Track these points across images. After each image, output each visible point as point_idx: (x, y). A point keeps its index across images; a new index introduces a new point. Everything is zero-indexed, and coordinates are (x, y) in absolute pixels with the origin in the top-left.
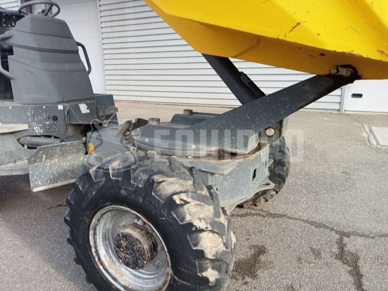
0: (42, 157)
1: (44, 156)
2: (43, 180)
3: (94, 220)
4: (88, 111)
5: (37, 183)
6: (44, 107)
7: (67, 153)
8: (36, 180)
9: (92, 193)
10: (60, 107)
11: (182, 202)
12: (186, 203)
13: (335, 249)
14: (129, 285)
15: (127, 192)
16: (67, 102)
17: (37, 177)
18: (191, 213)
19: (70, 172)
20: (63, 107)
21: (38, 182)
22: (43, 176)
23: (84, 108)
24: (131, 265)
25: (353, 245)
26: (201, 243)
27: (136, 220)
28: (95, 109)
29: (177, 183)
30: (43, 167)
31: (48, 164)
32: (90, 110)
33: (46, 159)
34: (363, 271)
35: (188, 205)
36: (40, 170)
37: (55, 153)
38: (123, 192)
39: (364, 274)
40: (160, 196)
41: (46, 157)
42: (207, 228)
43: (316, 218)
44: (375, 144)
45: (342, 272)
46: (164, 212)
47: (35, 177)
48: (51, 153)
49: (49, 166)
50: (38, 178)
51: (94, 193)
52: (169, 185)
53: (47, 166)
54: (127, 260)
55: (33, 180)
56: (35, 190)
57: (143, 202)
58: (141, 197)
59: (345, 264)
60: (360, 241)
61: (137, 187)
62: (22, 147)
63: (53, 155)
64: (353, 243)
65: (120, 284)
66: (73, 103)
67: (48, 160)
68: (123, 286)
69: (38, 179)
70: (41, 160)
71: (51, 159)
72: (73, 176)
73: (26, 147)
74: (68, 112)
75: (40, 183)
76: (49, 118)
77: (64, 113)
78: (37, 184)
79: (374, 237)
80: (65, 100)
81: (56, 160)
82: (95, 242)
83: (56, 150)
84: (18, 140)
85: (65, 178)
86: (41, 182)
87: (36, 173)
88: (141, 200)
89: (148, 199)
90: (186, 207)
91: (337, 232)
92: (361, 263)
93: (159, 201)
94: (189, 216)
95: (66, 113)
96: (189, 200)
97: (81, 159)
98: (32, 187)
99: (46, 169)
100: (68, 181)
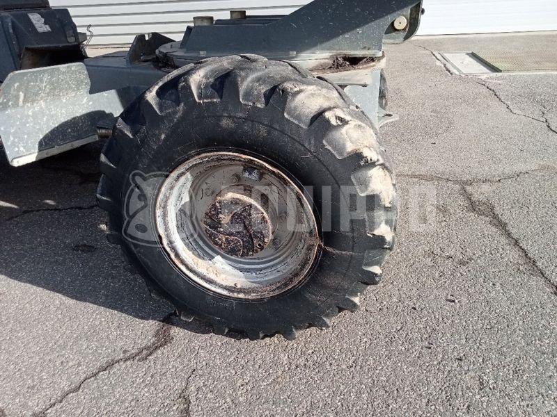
0: (17, 97)
1: (22, 95)
2: (27, 143)
3: (163, 189)
4: (48, 28)
5: (17, 149)
7: (61, 90)
8: (13, 143)
9: (159, 139)
11: (339, 123)
12: (344, 122)
13: (462, 201)
14: (235, 284)
15: (235, 122)
16: (5, 9)
17: (14, 138)
18: (353, 139)
21: (18, 147)
22: (26, 136)
23: (38, 23)
24: (239, 250)
25: (481, 192)
26: (371, 185)
27: (247, 174)
29: (319, 95)
30: (22, 117)
31: (30, 113)
33: (24, 101)
34: (504, 219)
35: (346, 127)
36: (18, 123)
37: (41, 89)
38: (225, 123)
39: (507, 221)
40: (298, 117)
41: (25, 96)
42: (378, 160)
43: (422, 170)
44: (457, 73)
45: (482, 224)
46: (310, 143)
47: (12, 139)
48: (34, 86)
49: (33, 116)
50: (16, 140)
51: (163, 136)
52: (309, 98)
53: (28, 116)
54: (232, 245)
55: (9, 144)
56: (17, 163)
57: (269, 133)
58: (264, 125)
59: (481, 215)
60: (485, 188)
61: (254, 107)
63: (37, 94)
64: (479, 190)
65: (221, 286)
67: (29, 105)
68: (225, 288)
69: (19, 143)
70: (16, 105)
71: (33, 102)
72: (76, 134)
75: (22, 149)
78: (17, 152)
79: (499, 180)
81: (43, 104)
82: (166, 229)
83: (42, 81)
85: (63, 139)
86: (24, 147)
87: (12, 131)
88: (263, 131)
89: (276, 126)
90: (344, 130)
91: (455, 182)
92: (498, 210)
93: (298, 127)
94: (351, 144)
96: (348, 118)
97: (84, 102)
98: (10, 158)
99: (28, 123)
100: (70, 144)
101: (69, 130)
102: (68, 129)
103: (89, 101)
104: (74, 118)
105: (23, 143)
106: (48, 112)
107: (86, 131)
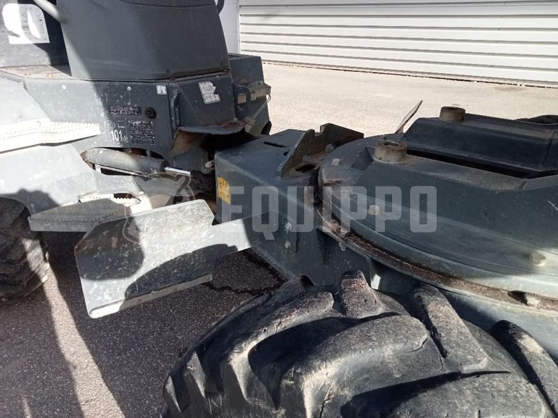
0: (109, 242)
2: (115, 289)
4: (217, 98)
5: (100, 298)
6: (129, 88)
7: (170, 228)
8: (97, 292)
10: (161, 89)
16: (175, 77)
17: (99, 285)
19: (177, 268)
20: (168, 89)
21: (102, 296)
23: (208, 92)
28: (230, 93)
30: (114, 261)
32: (220, 97)
36: (107, 268)
37: (141, 230)
47: (95, 286)
49: (128, 259)
50: (101, 288)
53: (123, 258)
55: (91, 292)
56: (96, 314)
62: (92, 170)
66: (188, 81)
67: (126, 246)
69: (104, 290)
70: (108, 248)
72: (183, 275)
73: (98, 170)
74: (177, 102)
75: (107, 297)
76: (139, 112)
77: (170, 105)
78: (101, 301)
80: (172, 72)
81: (145, 242)
83: (143, 224)
84: (83, 155)
85: (165, 282)
86: (110, 295)
87: (98, 278)
95: (172, 104)
97: (202, 236)
98: (89, 309)
99: (121, 266)
100: (172, 287)
101: (175, 271)
102: (173, 270)
103: (210, 235)
104: (185, 256)
105: (110, 290)
106: (150, 252)
107: (197, 271)
